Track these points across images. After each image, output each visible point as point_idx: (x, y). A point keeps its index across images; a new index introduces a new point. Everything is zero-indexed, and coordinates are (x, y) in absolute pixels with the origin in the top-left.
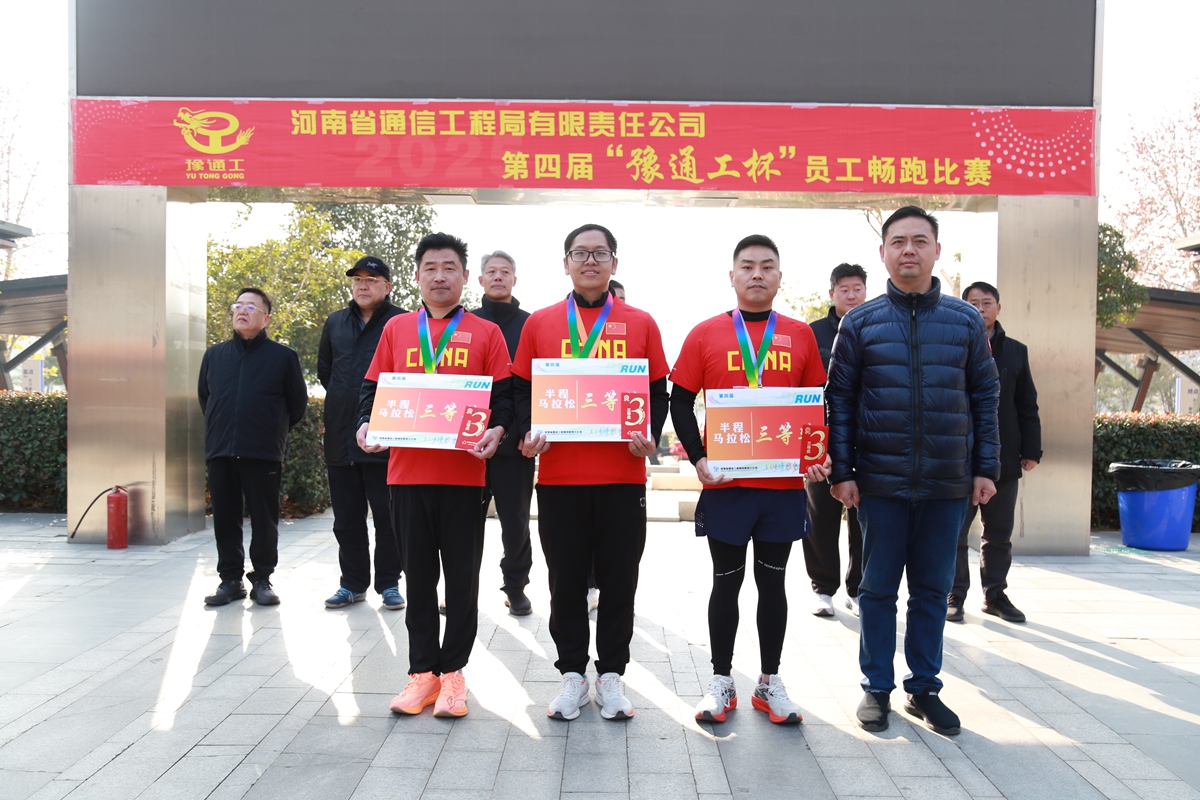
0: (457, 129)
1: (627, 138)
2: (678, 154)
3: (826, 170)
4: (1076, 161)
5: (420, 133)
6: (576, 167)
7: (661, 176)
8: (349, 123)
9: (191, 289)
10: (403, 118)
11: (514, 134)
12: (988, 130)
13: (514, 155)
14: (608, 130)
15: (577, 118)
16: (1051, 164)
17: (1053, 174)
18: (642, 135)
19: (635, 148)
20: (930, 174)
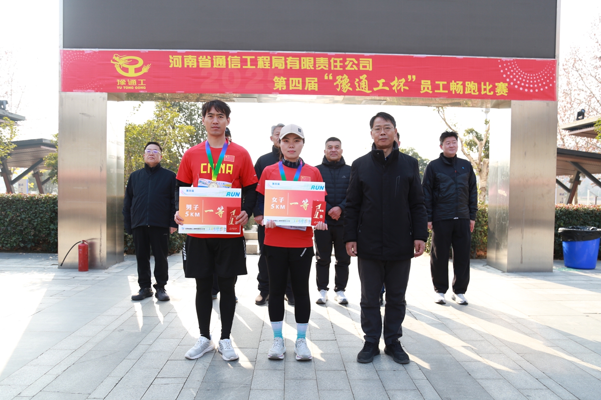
0: (251, 65)
1: (334, 70)
2: (359, 79)
3: (430, 87)
4: (547, 85)
5: (233, 67)
6: (310, 84)
7: (351, 89)
8: (198, 62)
9: (119, 144)
10: (225, 60)
11: (279, 68)
12: (506, 69)
13: (279, 78)
14: (325, 67)
15: (310, 61)
16: (536, 86)
17: (537, 91)
18: (342, 69)
19: (338, 75)
20: (479, 90)
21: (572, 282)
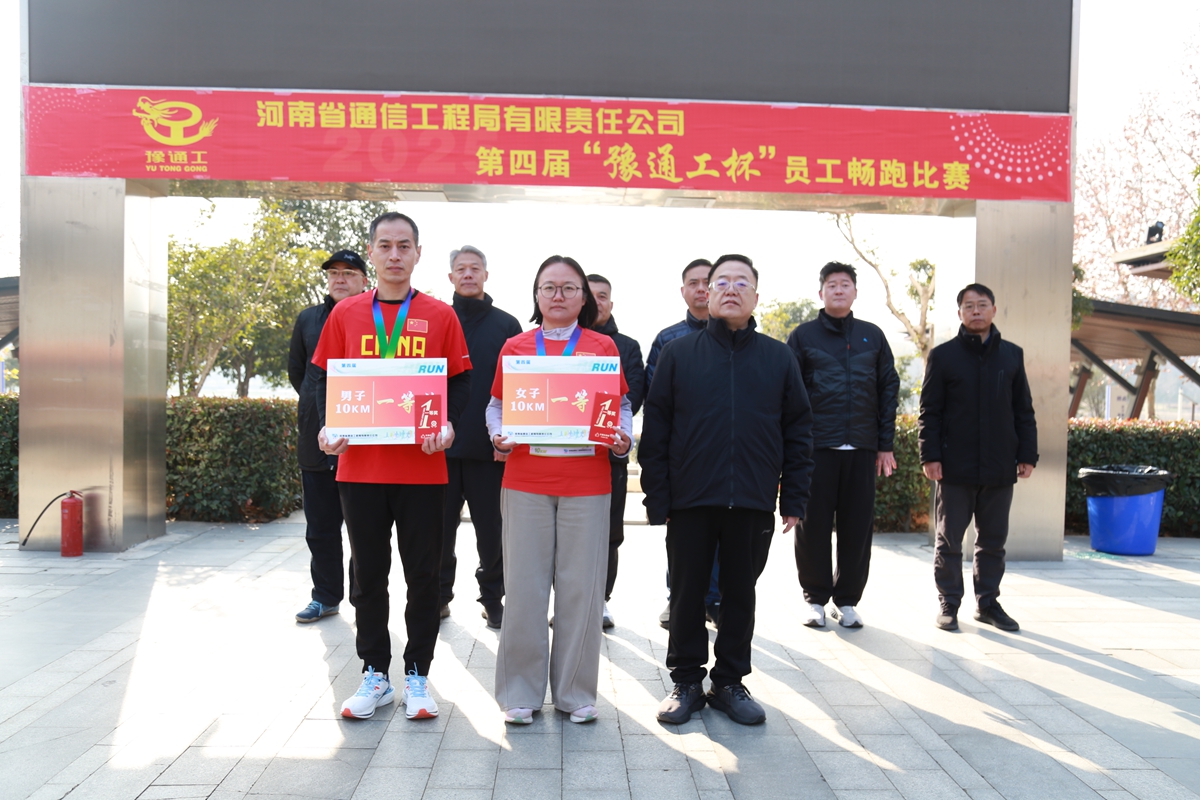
0: (430, 123)
1: (604, 135)
2: (657, 153)
3: (806, 171)
4: (1052, 167)
5: (391, 126)
6: (553, 163)
7: (639, 174)
8: (317, 116)
9: (151, 286)
10: (374, 111)
11: (488, 129)
12: (966, 135)
13: (488, 151)
14: (585, 127)
15: (553, 114)
16: (1028, 170)
17: (1030, 180)
18: (620, 132)
19: (612, 145)
20: (910, 177)
21: (1098, 582)
